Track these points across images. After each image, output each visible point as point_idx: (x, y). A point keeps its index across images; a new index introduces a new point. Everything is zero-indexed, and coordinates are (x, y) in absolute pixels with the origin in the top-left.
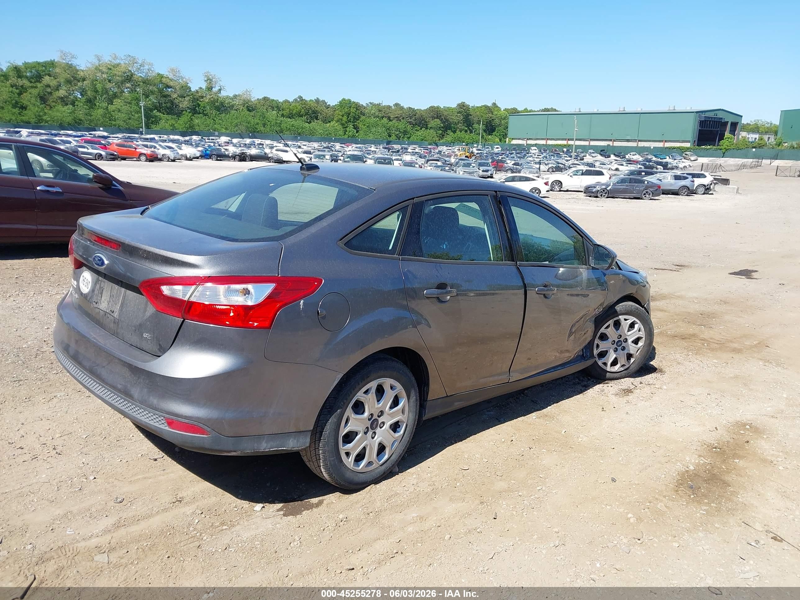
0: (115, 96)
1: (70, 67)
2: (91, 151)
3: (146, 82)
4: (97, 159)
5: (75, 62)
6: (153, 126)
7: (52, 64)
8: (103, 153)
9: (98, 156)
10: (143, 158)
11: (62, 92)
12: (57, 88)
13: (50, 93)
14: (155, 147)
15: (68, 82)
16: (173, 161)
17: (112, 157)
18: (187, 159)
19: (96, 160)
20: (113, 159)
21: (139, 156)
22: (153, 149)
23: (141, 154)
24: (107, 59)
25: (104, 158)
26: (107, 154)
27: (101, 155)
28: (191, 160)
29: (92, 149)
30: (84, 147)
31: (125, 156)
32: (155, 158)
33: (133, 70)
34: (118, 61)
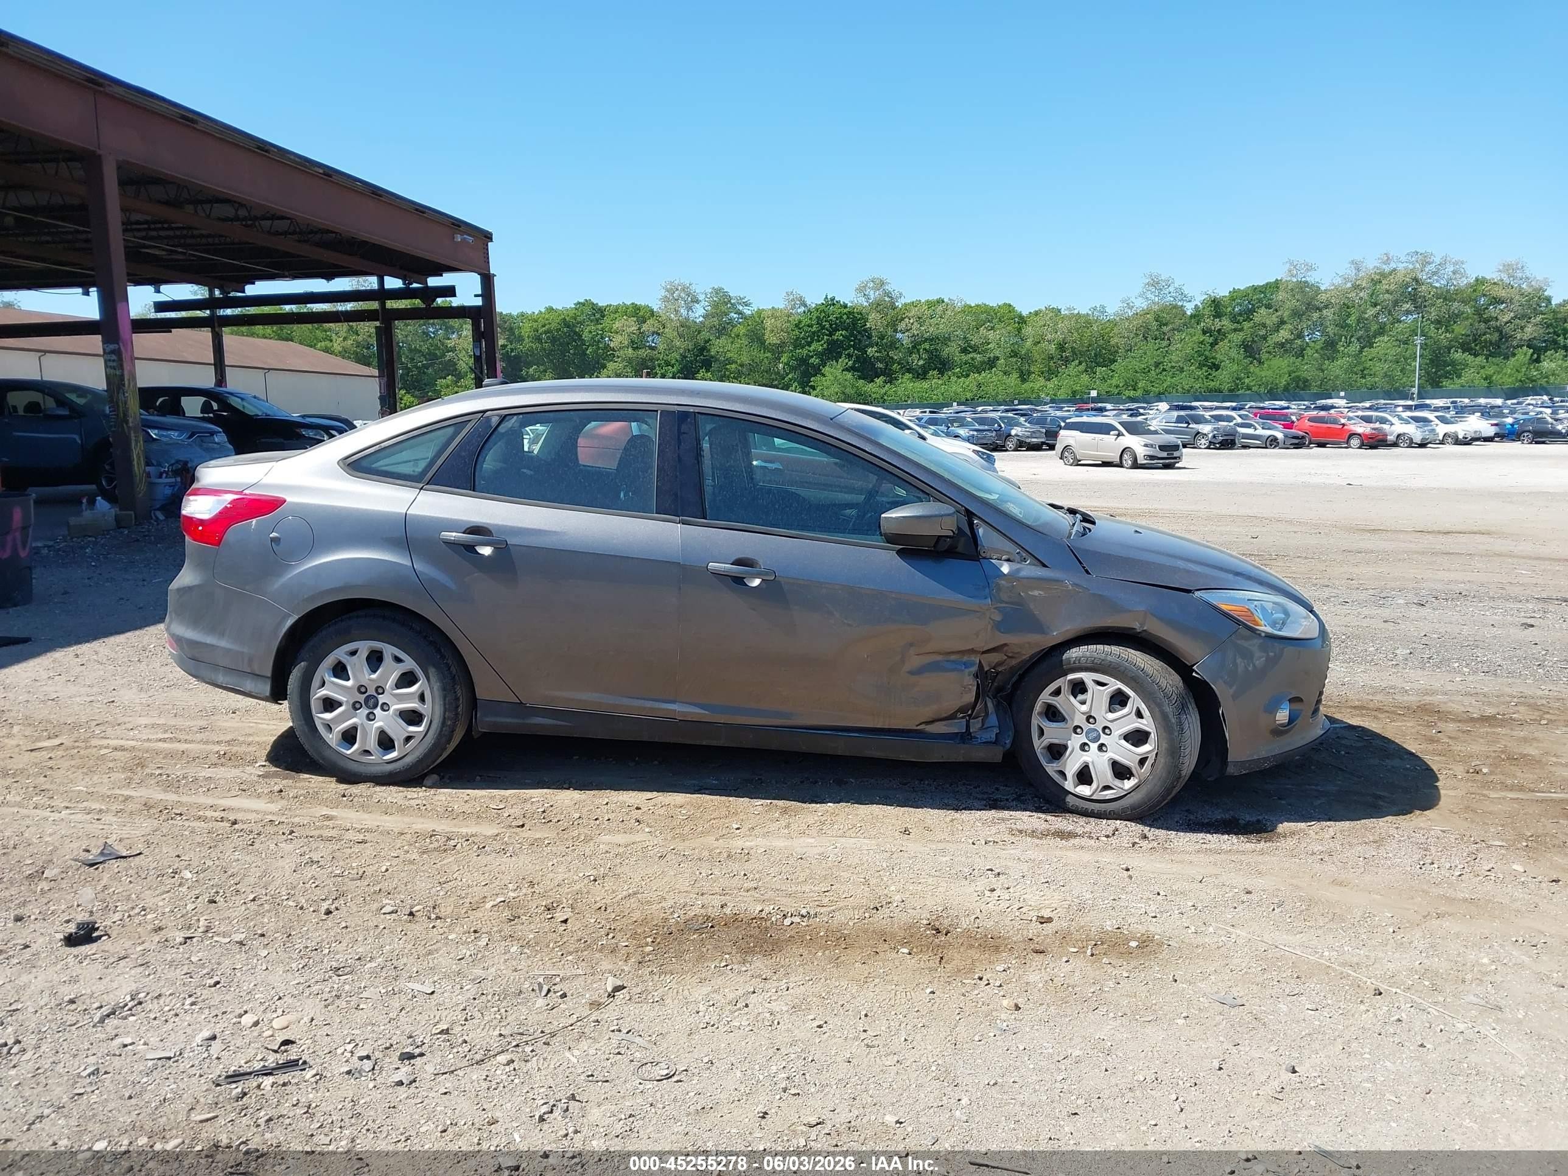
0: (1382, 331)
1: (1303, 286)
2: (1260, 432)
3: (1446, 296)
4: (1268, 446)
5: (1312, 278)
6: (1445, 383)
7: (1276, 286)
8: (1280, 435)
9: (1271, 441)
10: (1355, 442)
11: (1284, 334)
12: (1277, 328)
13: (1264, 338)
14: (1383, 421)
15: (1297, 314)
16: (1422, 445)
17: (1296, 441)
18: (1458, 442)
19: (1266, 448)
20: (1298, 446)
21: (1349, 438)
22: (1377, 425)
23: (1352, 435)
24: (1372, 264)
25: (1281, 445)
26: (1286, 436)
27: (1275, 439)
28: (1470, 444)
29: (1263, 428)
30: (1249, 426)
31: (1322, 440)
32: (1379, 441)
33: (1423, 276)
34: (1393, 265)
